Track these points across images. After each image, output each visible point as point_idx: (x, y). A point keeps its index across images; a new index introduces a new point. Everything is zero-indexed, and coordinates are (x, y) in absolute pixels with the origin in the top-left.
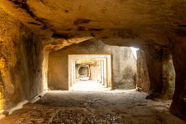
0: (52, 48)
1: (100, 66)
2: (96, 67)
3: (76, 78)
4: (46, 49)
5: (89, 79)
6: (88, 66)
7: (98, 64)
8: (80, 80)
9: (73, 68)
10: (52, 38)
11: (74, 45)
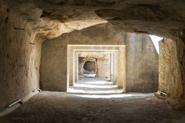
0: (45, 35)
1: (109, 61)
2: (104, 62)
3: (80, 74)
4: (36, 36)
5: (96, 76)
6: (95, 60)
7: (107, 58)
8: (85, 77)
9: (76, 62)
10: (41, 19)
11: (76, 31)
